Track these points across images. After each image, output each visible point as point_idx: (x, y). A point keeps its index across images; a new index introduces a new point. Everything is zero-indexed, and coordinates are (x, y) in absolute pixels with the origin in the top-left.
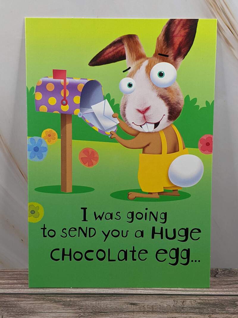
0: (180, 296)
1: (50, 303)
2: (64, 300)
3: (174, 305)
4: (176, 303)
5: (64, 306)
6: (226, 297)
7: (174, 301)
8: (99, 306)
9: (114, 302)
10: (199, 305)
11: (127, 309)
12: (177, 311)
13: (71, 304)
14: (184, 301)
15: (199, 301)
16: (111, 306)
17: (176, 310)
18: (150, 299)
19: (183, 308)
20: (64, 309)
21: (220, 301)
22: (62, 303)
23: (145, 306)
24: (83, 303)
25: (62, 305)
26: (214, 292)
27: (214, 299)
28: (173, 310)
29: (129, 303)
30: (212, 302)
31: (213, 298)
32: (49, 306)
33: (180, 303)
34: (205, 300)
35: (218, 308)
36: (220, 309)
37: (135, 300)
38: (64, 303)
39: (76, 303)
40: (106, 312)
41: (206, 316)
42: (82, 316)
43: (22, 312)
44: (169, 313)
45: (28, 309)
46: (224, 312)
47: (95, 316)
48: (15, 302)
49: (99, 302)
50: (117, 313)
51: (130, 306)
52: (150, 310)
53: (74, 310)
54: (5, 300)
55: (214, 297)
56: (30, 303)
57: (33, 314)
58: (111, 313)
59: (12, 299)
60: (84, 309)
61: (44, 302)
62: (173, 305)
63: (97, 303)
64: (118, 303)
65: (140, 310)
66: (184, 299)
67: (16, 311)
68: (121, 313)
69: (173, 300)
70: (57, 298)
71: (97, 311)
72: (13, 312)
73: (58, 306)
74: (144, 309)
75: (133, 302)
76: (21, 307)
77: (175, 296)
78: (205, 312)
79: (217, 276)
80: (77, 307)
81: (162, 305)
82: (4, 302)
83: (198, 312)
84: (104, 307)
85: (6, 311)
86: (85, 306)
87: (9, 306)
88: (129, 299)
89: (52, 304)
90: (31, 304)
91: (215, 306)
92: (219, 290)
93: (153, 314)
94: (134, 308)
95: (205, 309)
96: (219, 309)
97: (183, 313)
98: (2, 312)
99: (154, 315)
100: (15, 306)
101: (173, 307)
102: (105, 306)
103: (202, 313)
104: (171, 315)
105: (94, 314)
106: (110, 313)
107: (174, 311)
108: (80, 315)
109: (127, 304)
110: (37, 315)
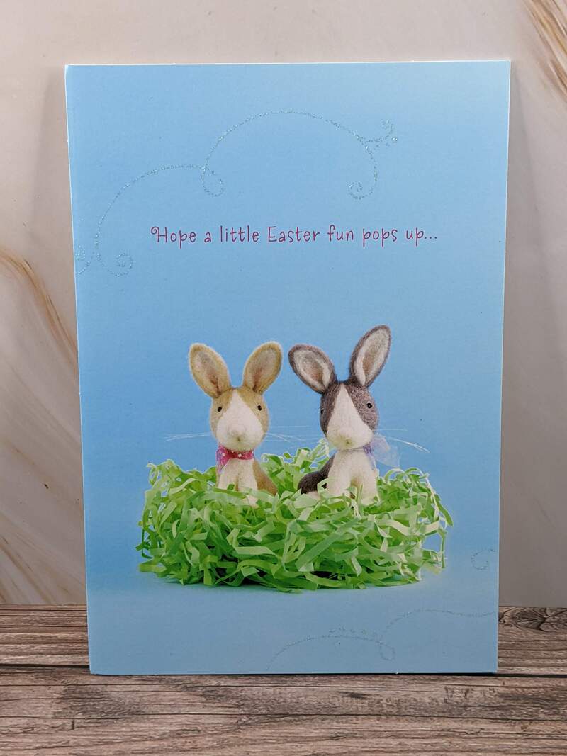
0: (459, 677)
1: (174, 689)
2: (205, 684)
3: (445, 700)
4: (450, 694)
5: (204, 699)
6: (562, 680)
7: (446, 689)
8: (282, 700)
9: (313, 690)
10: (502, 700)
11: (344, 709)
12: (454, 713)
13: (219, 693)
14: (468, 690)
15: (502, 690)
16: (308, 699)
17: (450, 712)
18: (392, 683)
19: (465, 707)
20: (205, 706)
21: (548, 689)
22: (200, 691)
23: (382, 700)
24: (247, 692)
25: (201, 696)
26: (536, 669)
27: (535, 684)
28: (443, 712)
29: (346, 693)
30: (529, 692)
31: (532, 683)
32: (174, 697)
33: (460, 695)
34: (515, 687)
35: (542, 708)
36: (547, 709)
37: (359, 686)
38: (204, 690)
39: (231, 692)
40: (297, 715)
41: (516, 727)
42: (244, 724)
43: (115, 713)
44: (435, 719)
45: (127, 706)
46: (556, 717)
47: (273, 724)
48: (100, 688)
49: (283, 691)
50: (321, 717)
51: (349, 699)
52: (392, 710)
53: (227, 709)
54: (78, 681)
55: (536, 682)
56: (131, 689)
57: (140, 716)
58: (308, 717)
59: (91, 680)
60: (247, 707)
61: (162, 688)
62: (443, 699)
63: (278, 691)
64: (322, 692)
65: (372, 710)
66: (468, 684)
67: (101, 710)
68: (330, 717)
69: (444, 686)
70: (190, 679)
71: (277, 711)
72: (96, 711)
73: (191, 698)
74: (381, 708)
75: (356, 691)
76: (111, 701)
77: (449, 677)
78: (514, 717)
79: (543, 627)
80: (234, 702)
81: (421, 699)
82: (74, 687)
83: (498, 717)
84: (291, 702)
85: (81, 709)
86: (252, 699)
87: (86, 696)
88: (346, 684)
89: (178, 693)
90: (133, 691)
91: (537, 703)
92: (548, 662)
93: (399, 720)
94: (358, 705)
95: (515, 709)
96: (547, 711)
97: (466, 719)
98: (73, 711)
99: (401, 724)
100: (100, 697)
101: (444, 704)
102: (295, 700)
103: (508, 719)
104: (438, 724)
105: (271, 718)
106: (304, 717)
107: (447, 715)
108: (241, 720)
109: (342, 694)
110: (148, 719)
